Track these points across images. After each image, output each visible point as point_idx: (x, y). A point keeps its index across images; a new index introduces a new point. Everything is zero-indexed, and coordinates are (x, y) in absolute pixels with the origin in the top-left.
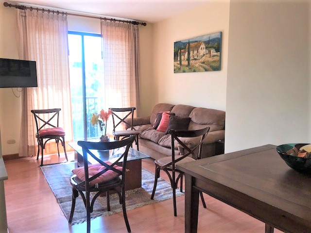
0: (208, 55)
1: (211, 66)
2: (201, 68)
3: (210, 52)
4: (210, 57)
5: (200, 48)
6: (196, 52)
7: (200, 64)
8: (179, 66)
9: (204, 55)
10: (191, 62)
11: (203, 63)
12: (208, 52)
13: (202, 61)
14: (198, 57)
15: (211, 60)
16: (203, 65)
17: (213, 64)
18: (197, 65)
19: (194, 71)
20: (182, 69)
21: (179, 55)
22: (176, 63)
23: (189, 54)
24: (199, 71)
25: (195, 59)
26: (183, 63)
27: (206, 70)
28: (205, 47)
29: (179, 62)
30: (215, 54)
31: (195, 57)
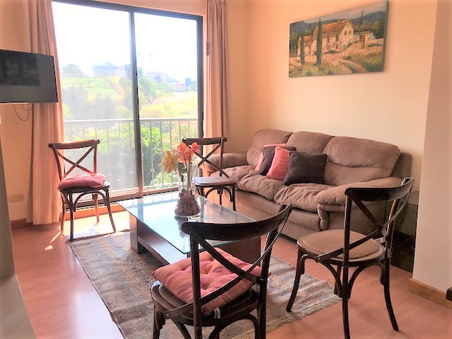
0: (358, 45)
1: (363, 65)
2: (344, 68)
3: (362, 39)
4: (363, 47)
5: (343, 31)
6: (333, 40)
7: (342, 61)
8: (299, 64)
9: (350, 45)
10: (324, 57)
11: (349, 58)
12: (358, 38)
13: (347, 55)
14: (337, 48)
15: (365, 52)
16: (349, 62)
17: (369, 61)
18: (335, 63)
19: (330, 73)
20: (305, 71)
21: (299, 45)
22: (293, 60)
23: (319, 43)
24: (340, 73)
25: (332, 52)
26: (307, 59)
27: (354, 71)
28: (352, 30)
29: (299, 58)
30: (375, 41)
31: (333, 49)
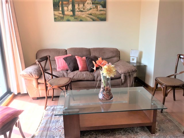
0: (94, 9)
1: (98, 18)
2: (89, 19)
3: (96, 7)
4: (97, 11)
5: (87, 2)
6: (81, 6)
7: (87, 15)
8: (61, 15)
9: (91, 9)
10: (76, 13)
11: (91, 14)
12: (94, 7)
13: (89, 13)
14: (84, 9)
15: (98, 13)
16: (91, 16)
17: (100, 16)
18: (84, 16)
19: (81, 21)
20: (66, 18)
21: (60, 6)
22: (56, 13)
23: (73, 6)
24: (87, 21)
25: (82, 11)
26: (66, 13)
27: (94, 20)
28: (91, 3)
29: (61, 12)
30: (102, 9)
